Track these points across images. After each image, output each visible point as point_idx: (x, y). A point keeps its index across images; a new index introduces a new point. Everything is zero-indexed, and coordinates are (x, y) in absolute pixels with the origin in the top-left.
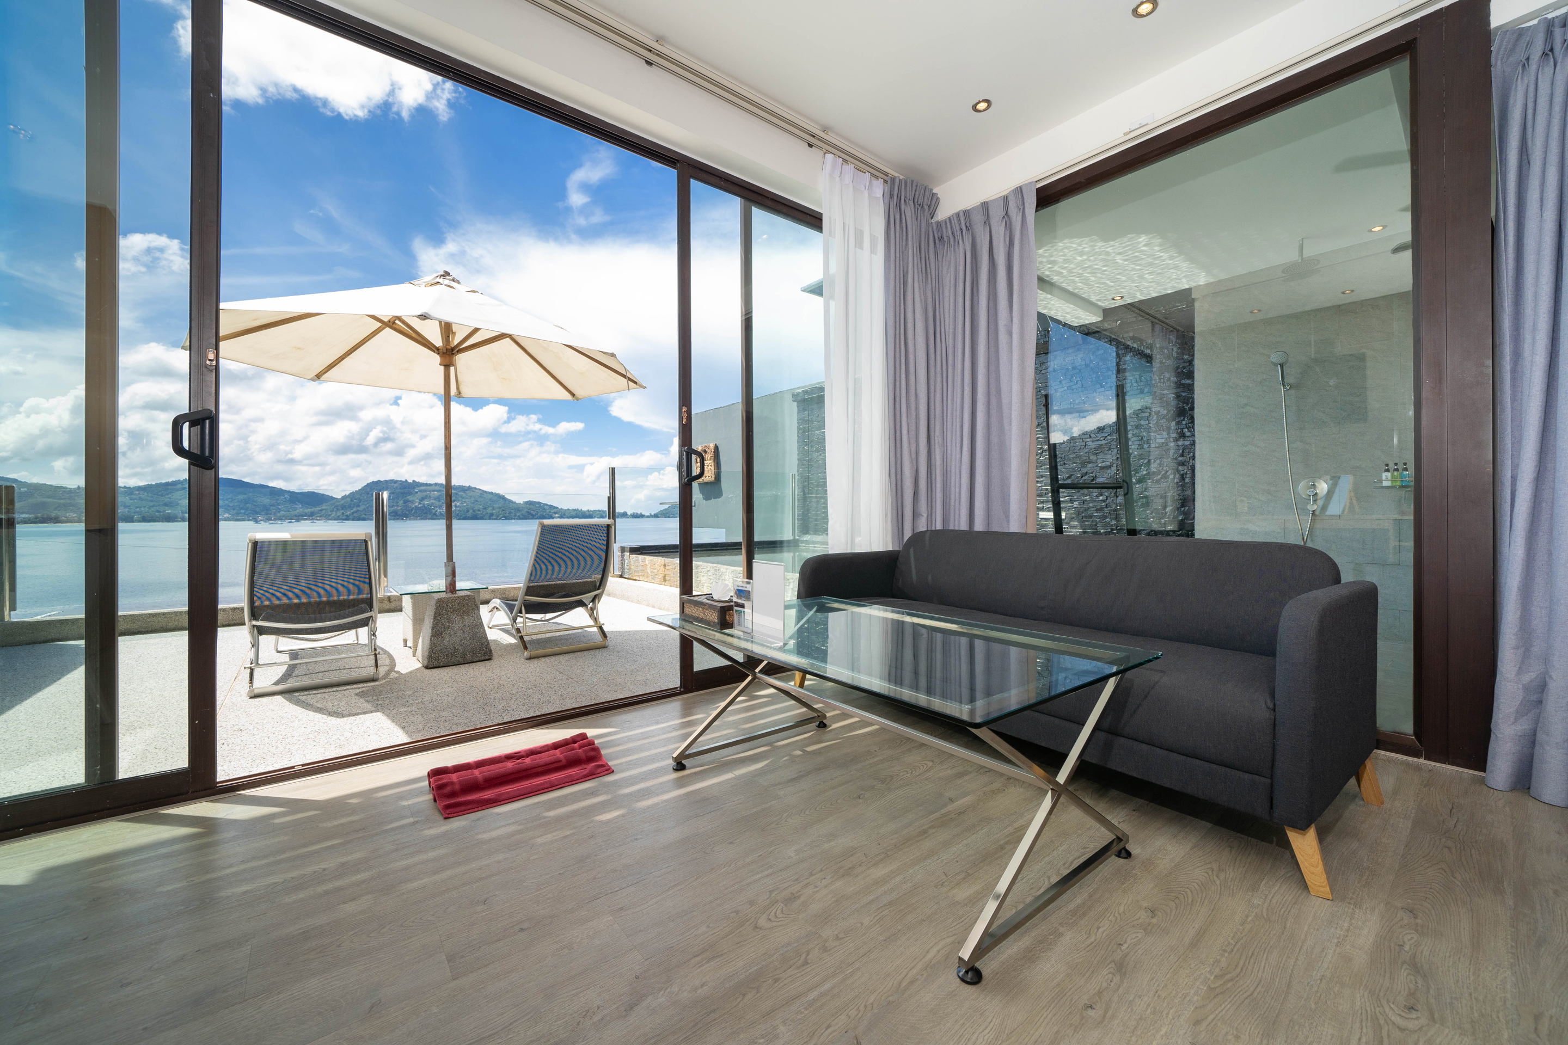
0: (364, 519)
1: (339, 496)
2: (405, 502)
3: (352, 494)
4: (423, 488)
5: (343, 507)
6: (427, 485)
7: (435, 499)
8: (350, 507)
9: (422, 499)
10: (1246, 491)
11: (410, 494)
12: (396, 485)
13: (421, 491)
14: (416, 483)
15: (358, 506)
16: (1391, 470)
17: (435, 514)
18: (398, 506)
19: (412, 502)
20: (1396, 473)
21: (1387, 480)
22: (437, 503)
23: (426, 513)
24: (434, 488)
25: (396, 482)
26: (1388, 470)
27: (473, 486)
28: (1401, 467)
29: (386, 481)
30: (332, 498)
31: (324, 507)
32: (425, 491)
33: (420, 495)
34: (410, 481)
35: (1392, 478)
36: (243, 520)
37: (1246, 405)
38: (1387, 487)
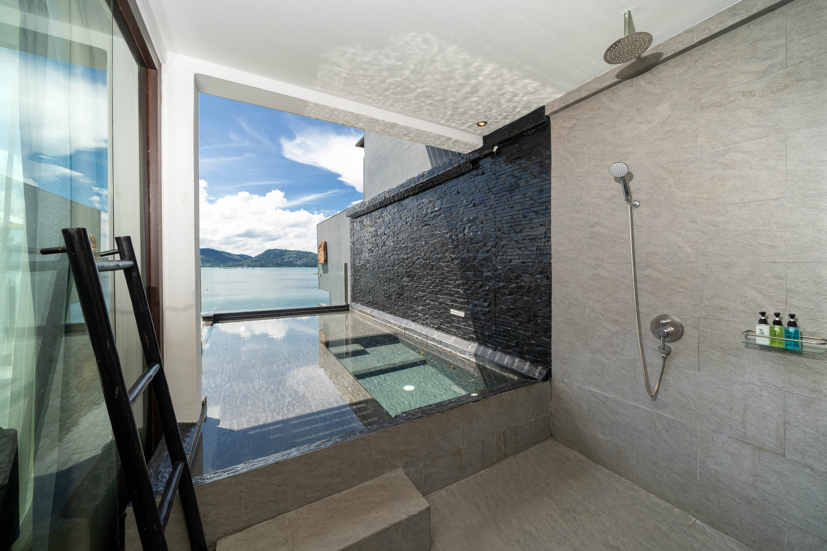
0: (264, 267)
1: (253, 256)
2: (282, 259)
3: (259, 255)
4: (289, 253)
5: (256, 261)
6: (291, 251)
7: (294, 258)
8: (258, 261)
9: (289, 258)
10: (596, 318)
11: (283, 255)
12: (278, 251)
13: (288, 254)
14: (286, 251)
15: (262, 261)
16: (770, 321)
17: (294, 265)
18: (278, 261)
19: (285, 259)
20: (777, 328)
21: (762, 335)
22: (296, 260)
23: (291, 264)
24: (294, 252)
25: (278, 250)
26: (764, 322)
27: (311, 252)
28: (786, 320)
29: (273, 250)
30: (251, 257)
31: (248, 261)
32: (290, 254)
33: (288, 256)
34: (284, 249)
35: (771, 335)
36: (215, 267)
37: (596, 223)
38: (763, 348)
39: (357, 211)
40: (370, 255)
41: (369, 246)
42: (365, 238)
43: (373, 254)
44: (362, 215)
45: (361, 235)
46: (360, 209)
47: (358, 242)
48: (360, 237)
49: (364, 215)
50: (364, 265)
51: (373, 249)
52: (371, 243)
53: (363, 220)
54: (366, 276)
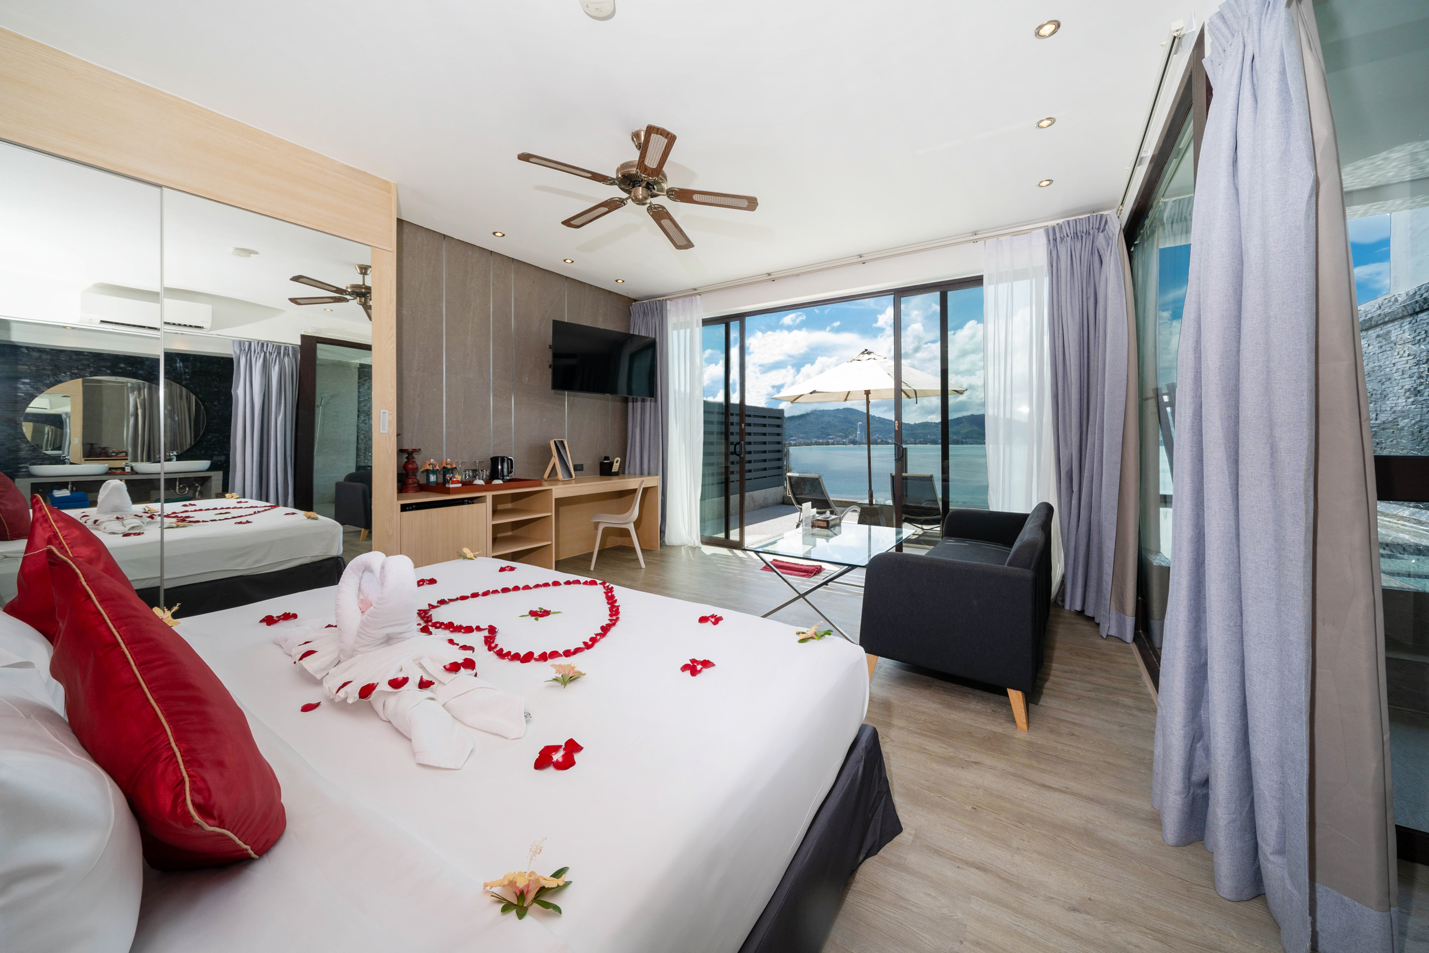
39: (1369, 316)
40: (1411, 400)
41: (1408, 384)
42: (1395, 368)
43: (1421, 399)
44: (1385, 323)
45: (1381, 363)
46: (1378, 312)
47: (1372, 378)
48: (1380, 366)
49: (1392, 321)
50: (1390, 422)
51: (1422, 388)
52: (1416, 375)
53: (1389, 332)
54: (1398, 443)
